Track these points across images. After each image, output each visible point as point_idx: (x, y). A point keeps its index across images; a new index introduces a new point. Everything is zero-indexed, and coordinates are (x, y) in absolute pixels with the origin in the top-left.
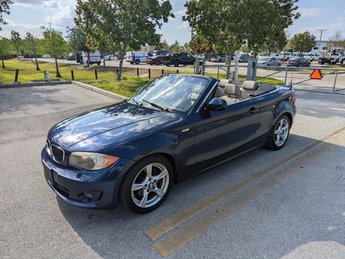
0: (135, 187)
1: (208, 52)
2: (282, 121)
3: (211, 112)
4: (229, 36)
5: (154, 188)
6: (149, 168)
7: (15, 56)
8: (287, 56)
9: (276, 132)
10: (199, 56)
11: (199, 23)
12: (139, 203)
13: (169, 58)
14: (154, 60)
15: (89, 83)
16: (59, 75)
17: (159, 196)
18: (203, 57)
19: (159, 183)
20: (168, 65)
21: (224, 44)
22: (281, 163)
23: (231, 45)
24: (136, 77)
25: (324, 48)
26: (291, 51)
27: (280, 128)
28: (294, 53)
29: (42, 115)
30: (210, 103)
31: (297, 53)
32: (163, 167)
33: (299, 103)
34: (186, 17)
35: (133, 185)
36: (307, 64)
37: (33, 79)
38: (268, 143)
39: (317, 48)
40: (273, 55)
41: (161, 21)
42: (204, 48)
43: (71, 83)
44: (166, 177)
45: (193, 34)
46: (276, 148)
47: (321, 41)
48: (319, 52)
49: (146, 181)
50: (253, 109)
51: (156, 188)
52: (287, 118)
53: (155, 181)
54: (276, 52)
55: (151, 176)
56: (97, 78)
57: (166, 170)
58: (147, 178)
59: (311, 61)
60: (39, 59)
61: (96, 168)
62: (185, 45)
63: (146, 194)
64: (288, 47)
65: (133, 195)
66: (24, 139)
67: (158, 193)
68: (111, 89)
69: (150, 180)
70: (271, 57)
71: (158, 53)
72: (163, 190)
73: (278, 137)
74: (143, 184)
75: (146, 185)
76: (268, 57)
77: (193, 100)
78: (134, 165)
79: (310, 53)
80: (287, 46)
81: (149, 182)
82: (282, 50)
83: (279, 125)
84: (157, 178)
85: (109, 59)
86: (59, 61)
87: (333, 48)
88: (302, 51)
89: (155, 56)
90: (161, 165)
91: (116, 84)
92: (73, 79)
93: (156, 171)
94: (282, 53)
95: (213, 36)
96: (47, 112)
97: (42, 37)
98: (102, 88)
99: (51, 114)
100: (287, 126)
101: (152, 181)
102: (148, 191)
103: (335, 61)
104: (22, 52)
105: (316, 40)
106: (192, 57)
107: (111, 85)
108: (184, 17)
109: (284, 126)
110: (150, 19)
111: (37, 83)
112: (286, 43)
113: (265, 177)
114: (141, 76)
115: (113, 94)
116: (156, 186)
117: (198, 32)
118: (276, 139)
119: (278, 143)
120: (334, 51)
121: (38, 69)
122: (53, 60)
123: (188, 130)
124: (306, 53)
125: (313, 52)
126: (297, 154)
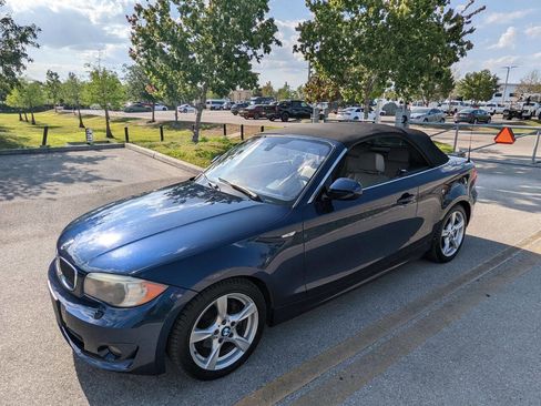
0: (196, 336)
1: (333, 99)
2: (454, 214)
3: (333, 201)
4: (366, 76)
5: (231, 335)
6: (222, 302)
7: (51, 107)
8: (455, 107)
9: (444, 234)
10: (319, 106)
11: (319, 54)
12: (205, 362)
13: (273, 108)
14: (251, 111)
15: (150, 147)
16: (109, 135)
17: (240, 349)
18: (326, 106)
19: (241, 327)
20: (271, 119)
21: (358, 88)
22: (452, 286)
23: (368, 89)
24: (222, 137)
25: (511, 95)
26: (460, 99)
27: (450, 226)
28: (465, 102)
29: (74, 197)
30: (331, 187)
31: (469, 102)
32: (249, 299)
33: (481, 183)
34: (299, 47)
35: (193, 333)
36: (485, 120)
37: (72, 140)
38: (430, 251)
39: (500, 95)
40: (433, 105)
41: (260, 51)
42: (327, 94)
43: (123, 146)
44: (253, 315)
45: (310, 72)
46: (443, 260)
47: (507, 85)
48: (504, 101)
49: (217, 325)
50: (406, 196)
51: (235, 336)
52: (462, 210)
53: (233, 324)
54: (437, 99)
55: (225, 315)
56: (162, 139)
57: (252, 304)
58: (219, 320)
59: (492, 114)
60: (82, 111)
61: (127, 303)
62: (299, 89)
63: (216, 346)
64: (455, 92)
65: (192, 349)
66: (41, 236)
67: (239, 343)
68: (182, 157)
69: (224, 322)
70: (430, 108)
71: (257, 101)
72: (247, 338)
73: (447, 241)
74: (212, 330)
75: (217, 332)
76: (425, 108)
77: (305, 178)
78: (194, 298)
79: (489, 102)
80: (454, 90)
81: (222, 327)
82: (446, 97)
83: (449, 221)
84: (236, 318)
85: (185, 111)
86: (111, 114)
87: (527, 95)
88: (477, 99)
89: (252, 106)
90: (244, 296)
91: (190, 149)
92: (128, 141)
93: (235, 307)
94: (447, 101)
95: (341, 75)
96: (82, 192)
97: (87, 79)
98: (168, 154)
99: (88, 196)
100: (462, 223)
101: (228, 324)
102: (220, 341)
103: (529, 114)
104: (62, 101)
105: (499, 82)
106: (308, 107)
107: (182, 151)
108: (295, 47)
109: (457, 222)
110: (243, 49)
111: (76, 147)
112: (453, 87)
113: (426, 312)
114: (230, 136)
115: (185, 164)
116: (234, 332)
117: (318, 68)
118: (444, 245)
119: (447, 251)
120: (528, 100)
121: (82, 126)
122: (103, 113)
123: (292, 234)
124: (484, 102)
125: (495, 100)
126: (479, 271)
